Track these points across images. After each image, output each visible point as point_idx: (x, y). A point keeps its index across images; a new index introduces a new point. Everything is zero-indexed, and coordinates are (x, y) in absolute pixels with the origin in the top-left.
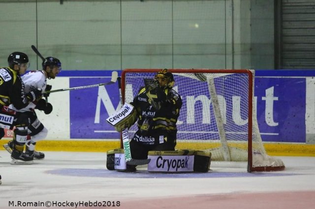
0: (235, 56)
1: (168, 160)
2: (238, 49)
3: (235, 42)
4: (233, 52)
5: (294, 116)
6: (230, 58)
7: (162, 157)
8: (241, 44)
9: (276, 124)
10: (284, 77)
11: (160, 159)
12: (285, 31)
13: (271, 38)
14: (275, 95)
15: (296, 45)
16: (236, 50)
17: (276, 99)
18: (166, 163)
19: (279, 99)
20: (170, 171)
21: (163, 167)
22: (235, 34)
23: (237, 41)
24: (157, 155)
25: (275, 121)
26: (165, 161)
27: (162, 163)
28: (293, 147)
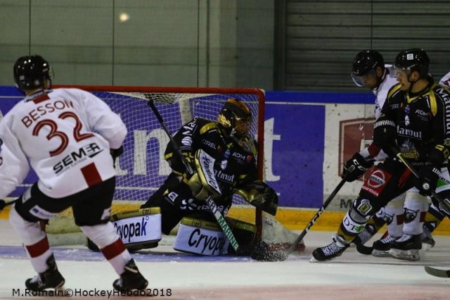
0: (211, 69)
1: (207, 237)
2: (215, 57)
3: (211, 46)
4: (208, 62)
5: (306, 165)
6: (203, 70)
7: (201, 230)
8: (221, 49)
9: (277, 178)
10: (290, 103)
11: (197, 233)
12: (291, 30)
13: (268, 41)
14: (275, 132)
15: (309, 52)
16: (212, 59)
17: (278, 137)
18: (203, 240)
19: (281, 138)
20: (204, 253)
21: (197, 246)
22: (211, 32)
23: (215, 43)
24: (195, 226)
25: (275, 173)
26: (202, 237)
27: (198, 240)
28: (302, 216)
